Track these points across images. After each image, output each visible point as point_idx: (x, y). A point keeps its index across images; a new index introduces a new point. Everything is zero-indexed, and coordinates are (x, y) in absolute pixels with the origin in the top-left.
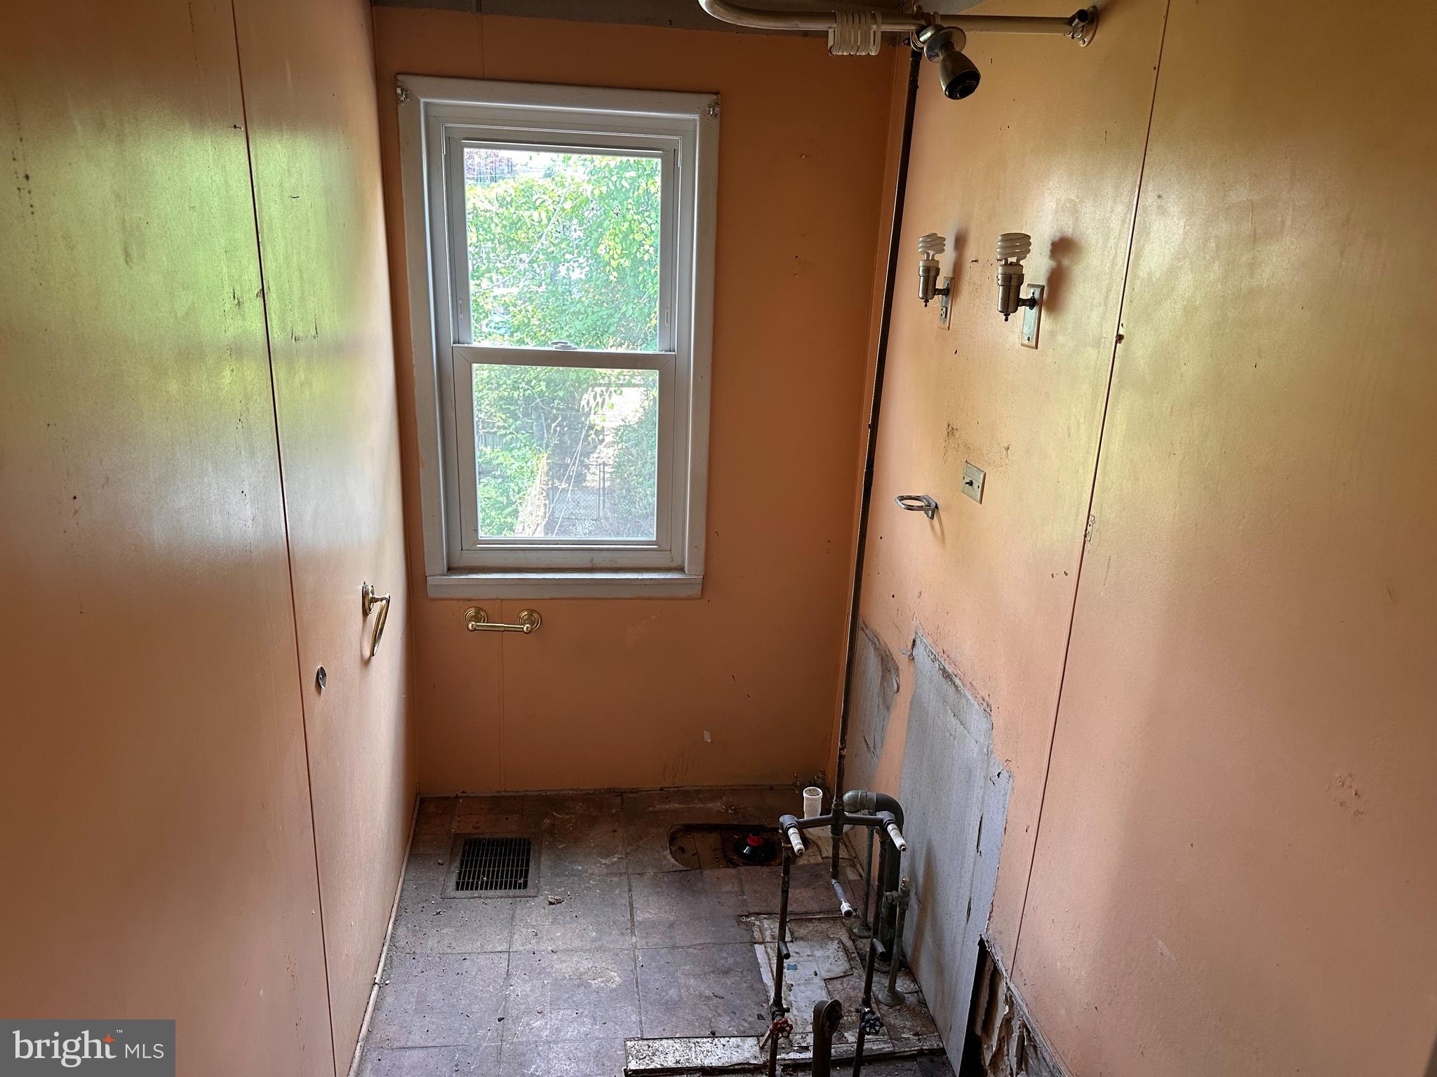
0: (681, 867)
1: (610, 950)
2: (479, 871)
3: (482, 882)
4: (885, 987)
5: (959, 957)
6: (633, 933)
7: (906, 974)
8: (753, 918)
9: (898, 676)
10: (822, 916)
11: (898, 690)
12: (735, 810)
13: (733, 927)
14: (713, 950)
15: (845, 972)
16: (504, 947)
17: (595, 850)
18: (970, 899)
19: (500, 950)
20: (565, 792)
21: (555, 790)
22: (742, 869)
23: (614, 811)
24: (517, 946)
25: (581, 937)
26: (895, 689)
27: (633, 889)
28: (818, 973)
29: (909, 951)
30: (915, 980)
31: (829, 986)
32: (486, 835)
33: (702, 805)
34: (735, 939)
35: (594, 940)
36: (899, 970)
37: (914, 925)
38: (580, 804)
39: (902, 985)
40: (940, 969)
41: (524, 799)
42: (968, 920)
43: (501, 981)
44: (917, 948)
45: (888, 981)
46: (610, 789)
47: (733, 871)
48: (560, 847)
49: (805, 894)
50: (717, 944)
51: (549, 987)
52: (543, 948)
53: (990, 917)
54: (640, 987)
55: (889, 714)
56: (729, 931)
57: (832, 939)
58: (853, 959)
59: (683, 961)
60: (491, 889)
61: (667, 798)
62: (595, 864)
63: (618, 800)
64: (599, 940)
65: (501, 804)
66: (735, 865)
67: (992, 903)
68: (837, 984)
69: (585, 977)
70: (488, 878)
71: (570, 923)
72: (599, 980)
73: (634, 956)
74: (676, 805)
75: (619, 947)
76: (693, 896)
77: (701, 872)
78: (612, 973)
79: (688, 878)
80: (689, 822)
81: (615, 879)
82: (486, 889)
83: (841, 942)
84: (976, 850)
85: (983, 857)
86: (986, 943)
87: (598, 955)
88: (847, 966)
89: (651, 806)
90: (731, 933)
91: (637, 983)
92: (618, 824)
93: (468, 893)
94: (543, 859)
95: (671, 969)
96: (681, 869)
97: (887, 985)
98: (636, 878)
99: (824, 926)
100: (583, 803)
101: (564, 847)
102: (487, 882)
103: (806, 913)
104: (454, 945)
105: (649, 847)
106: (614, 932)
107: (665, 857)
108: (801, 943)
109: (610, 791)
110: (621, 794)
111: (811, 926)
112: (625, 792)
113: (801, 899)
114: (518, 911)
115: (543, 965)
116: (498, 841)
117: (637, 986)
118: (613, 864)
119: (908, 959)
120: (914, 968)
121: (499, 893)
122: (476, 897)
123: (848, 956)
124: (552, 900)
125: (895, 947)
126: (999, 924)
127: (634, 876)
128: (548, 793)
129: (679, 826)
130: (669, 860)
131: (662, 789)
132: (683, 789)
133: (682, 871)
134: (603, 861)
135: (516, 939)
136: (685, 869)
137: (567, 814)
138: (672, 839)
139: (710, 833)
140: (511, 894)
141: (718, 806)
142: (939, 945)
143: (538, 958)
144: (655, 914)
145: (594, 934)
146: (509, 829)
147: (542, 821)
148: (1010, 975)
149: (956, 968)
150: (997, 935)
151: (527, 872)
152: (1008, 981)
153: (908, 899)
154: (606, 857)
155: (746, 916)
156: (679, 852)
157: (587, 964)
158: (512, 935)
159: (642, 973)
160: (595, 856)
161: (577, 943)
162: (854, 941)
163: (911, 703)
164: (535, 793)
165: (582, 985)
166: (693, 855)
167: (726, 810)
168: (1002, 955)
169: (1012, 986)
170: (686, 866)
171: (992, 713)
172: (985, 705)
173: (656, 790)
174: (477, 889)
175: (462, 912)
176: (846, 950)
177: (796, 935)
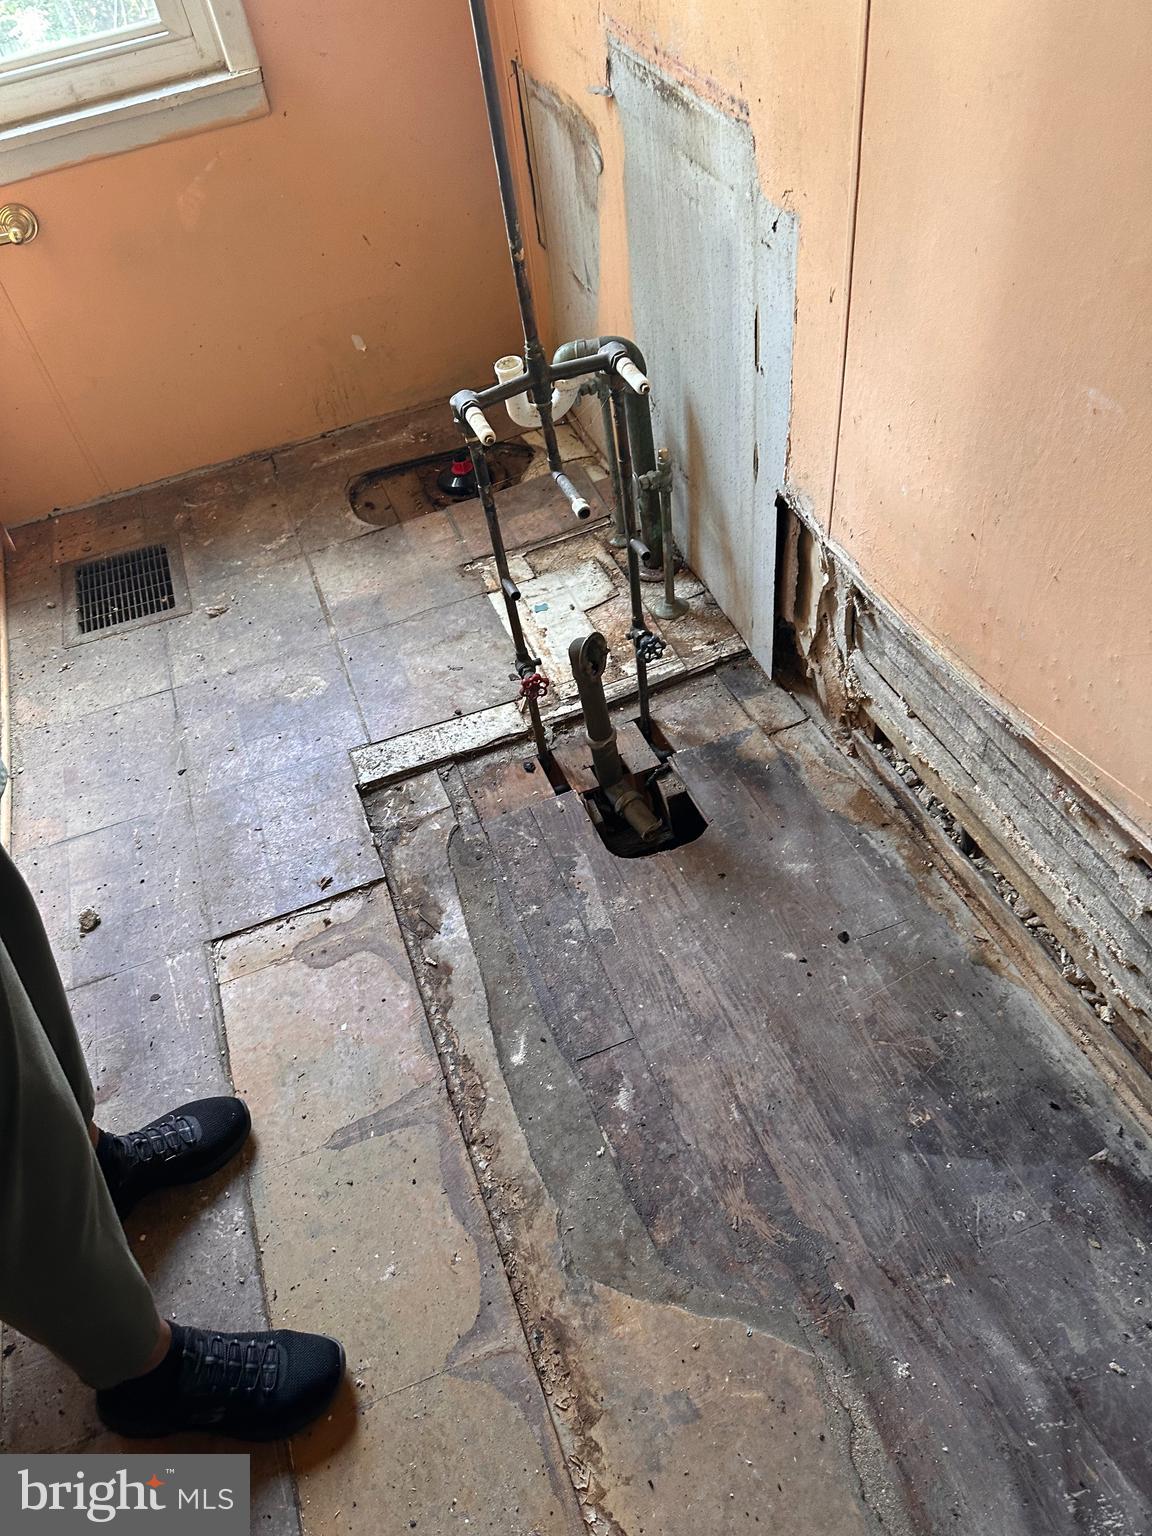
0: (373, 528)
1: (304, 652)
2: (106, 603)
3: (114, 615)
4: (662, 598)
5: (750, 532)
6: (329, 624)
7: (685, 576)
8: (480, 564)
9: (597, 143)
10: (567, 536)
11: (602, 168)
12: (428, 436)
13: (457, 581)
14: (437, 615)
15: (608, 595)
16: (164, 685)
17: (254, 536)
18: (756, 445)
19: (158, 690)
20: (194, 474)
21: (179, 475)
22: (453, 508)
23: (266, 480)
24: (180, 678)
25: (263, 647)
26: (598, 168)
27: (316, 570)
28: (574, 605)
29: (684, 547)
30: (697, 580)
31: (592, 618)
32: (102, 555)
33: (383, 442)
34: (463, 595)
35: (280, 646)
36: (676, 572)
37: (686, 511)
38: (219, 484)
39: (683, 590)
40: (728, 557)
41: (140, 497)
42: (756, 477)
43: (170, 727)
44: (693, 541)
45: (664, 590)
46: (253, 453)
47: (441, 514)
48: (206, 544)
49: (540, 516)
50: (440, 607)
51: (236, 716)
52: (216, 673)
53: (788, 459)
54: (354, 685)
55: (597, 216)
56: (452, 588)
57: (585, 561)
58: (616, 576)
59: (402, 639)
60: (127, 619)
61: (334, 445)
62: (258, 552)
63: (268, 465)
64: (288, 643)
65: (111, 511)
66: (443, 506)
67: (789, 439)
68: (602, 612)
69: (280, 692)
70: (119, 607)
71: (242, 633)
72: (299, 690)
73: (337, 648)
74: (348, 451)
75: (316, 644)
76: (397, 558)
77: (401, 527)
78: (314, 678)
79: (386, 538)
80: (371, 467)
81: (290, 565)
82: (121, 621)
83: (596, 561)
84: (755, 370)
85: (766, 375)
86: (786, 500)
87: (290, 662)
88: (609, 587)
89: (314, 461)
90: (455, 590)
91: (349, 680)
92: (275, 495)
93: (98, 633)
94: (186, 564)
95: (389, 652)
96: (374, 529)
97: (663, 595)
98: (317, 556)
99: (573, 548)
100: (221, 481)
101: (212, 543)
102: (120, 613)
103: (547, 538)
104: (96, 700)
105: (324, 514)
106: (304, 629)
107: (349, 521)
108: (547, 576)
109: (254, 456)
110: (270, 456)
111: (555, 553)
112: (277, 452)
113: (536, 524)
114: (171, 638)
115: (221, 693)
116: (121, 559)
117: (350, 685)
118: (282, 547)
119: (685, 557)
120: (693, 565)
121: (138, 621)
122: (111, 635)
123: (609, 576)
124: (212, 612)
125: (665, 545)
126: (802, 466)
127: (314, 554)
128: (172, 481)
129: (358, 477)
130: (354, 523)
131: (323, 436)
132: (352, 428)
133: (374, 532)
134: (268, 547)
135: (178, 671)
136: (378, 528)
137: (204, 501)
138: (353, 497)
139: (403, 475)
140: (155, 619)
141: (404, 437)
142: (722, 527)
143: (213, 685)
144: (352, 593)
145: (279, 637)
146: (131, 539)
147: (174, 517)
148: (827, 531)
149: (748, 547)
150: (801, 483)
151: (170, 587)
152: (825, 540)
153: (670, 476)
154: (270, 540)
155: (471, 564)
156: (366, 510)
157: (280, 676)
158: (170, 667)
159: (352, 668)
160: (255, 544)
161: (258, 654)
162: (612, 555)
163: (625, 178)
164: (153, 486)
165: (279, 702)
166: (387, 509)
167: (416, 439)
168: (811, 508)
169: (831, 545)
170: (380, 525)
171: (750, 119)
172: (737, 109)
173: (316, 439)
174: (108, 625)
175: (97, 658)
176: (605, 569)
177: (539, 568)
